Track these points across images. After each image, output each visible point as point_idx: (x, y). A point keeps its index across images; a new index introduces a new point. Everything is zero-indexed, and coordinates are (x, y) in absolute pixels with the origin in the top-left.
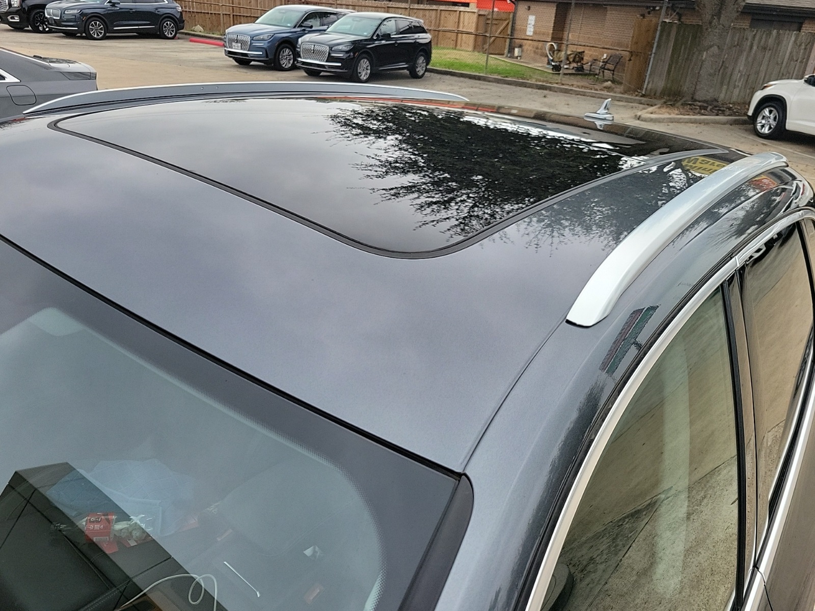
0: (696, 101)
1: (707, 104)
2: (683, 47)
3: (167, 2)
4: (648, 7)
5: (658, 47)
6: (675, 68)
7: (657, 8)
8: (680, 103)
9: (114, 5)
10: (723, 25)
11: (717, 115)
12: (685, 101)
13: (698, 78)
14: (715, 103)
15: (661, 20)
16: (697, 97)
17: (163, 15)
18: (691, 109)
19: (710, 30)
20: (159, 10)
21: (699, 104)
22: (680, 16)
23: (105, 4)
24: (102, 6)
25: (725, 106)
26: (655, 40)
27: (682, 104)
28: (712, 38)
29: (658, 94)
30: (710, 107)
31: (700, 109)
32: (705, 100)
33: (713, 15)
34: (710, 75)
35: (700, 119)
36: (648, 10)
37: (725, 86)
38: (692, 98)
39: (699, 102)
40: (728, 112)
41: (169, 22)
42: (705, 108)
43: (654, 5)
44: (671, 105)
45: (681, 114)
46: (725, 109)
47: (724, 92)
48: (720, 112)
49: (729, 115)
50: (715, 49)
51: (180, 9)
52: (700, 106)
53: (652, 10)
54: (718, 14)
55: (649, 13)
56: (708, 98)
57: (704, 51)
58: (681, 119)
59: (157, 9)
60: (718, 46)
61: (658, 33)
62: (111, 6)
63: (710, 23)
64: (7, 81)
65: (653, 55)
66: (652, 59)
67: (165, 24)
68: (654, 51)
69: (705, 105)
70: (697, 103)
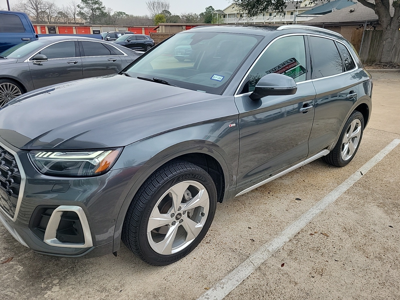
0: (381, 63)
1: (387, 64)
2: (376, 40)
3: (149, 39)
4: (360, 25)
5: (364, 41)
6: (372, 50)
7: (364, 25)
8: (374, 64)
9: (129, 41)
10: (392, 29)
11: (392, 68)
12: (376, 63)
13: (382, 53)
14: (391, 64)
15: (364, 30)
16: (382, 61)
17: (147, 44)
18: (379, 66)
19: (386, 31)
20: (146, 42)
21: (383, 64)
22: (375, 27)
23: (126, 41)
24: (124, 42)
25: (396, 64)
26: (362, 38)
27: (375, 65)
28: (387, 35)
29: (365, 62)
30: (388, 65)
31: (384, 66)
32: (386, 62)
33: (387, 25)
34: (388, 51)
35: (383, 70)
36: (360, 26)
37: (397, 56)
38: (380, 62)
39: (383, 63)
40: (397, 67)
41: (149, 47)
42: (386, 66)
43: (363, 24)
44: (370, 65)
45: (374, 69)
46: (396, 66)
47: (396, 59)
48: (393, 67)
49: (398, 68)
50: (389, 40)
51: (154, 42)
52: (384, 65)
53: (362, 26)
54: (390, 24)
55: (360, 27)
56: (388, 61)
57: (384, 41)
58: (374, 70)
59: (145, 42)
60: (391, 39)
61: (363, 35)
62: (128, 42)
63: (387, 29)
64: (125, 55)
65: (361, 45)
66: (361, 47)
67: (148, 48)
68: (362, 43)
69: (386, 64)
70: (382, 64)
